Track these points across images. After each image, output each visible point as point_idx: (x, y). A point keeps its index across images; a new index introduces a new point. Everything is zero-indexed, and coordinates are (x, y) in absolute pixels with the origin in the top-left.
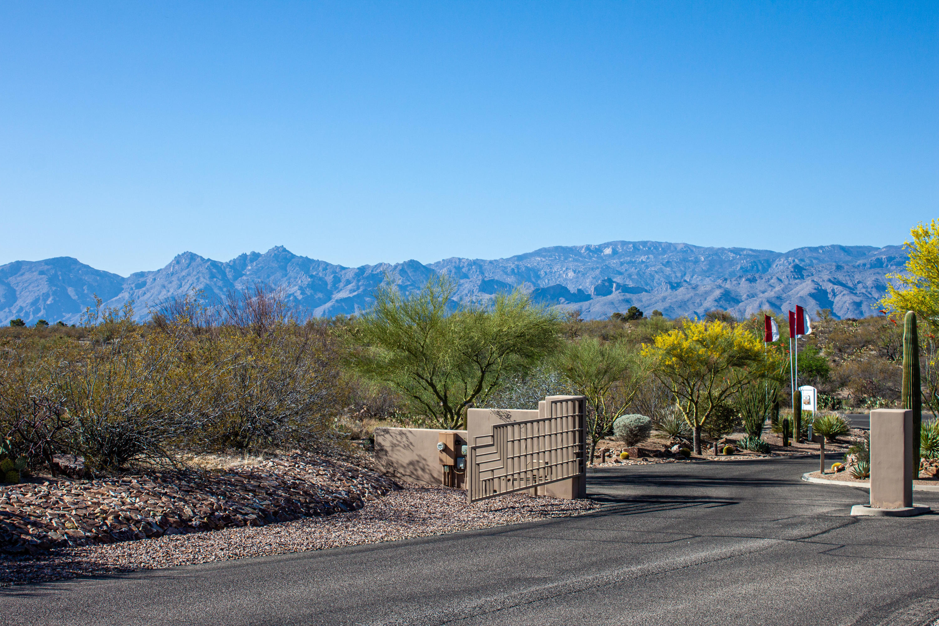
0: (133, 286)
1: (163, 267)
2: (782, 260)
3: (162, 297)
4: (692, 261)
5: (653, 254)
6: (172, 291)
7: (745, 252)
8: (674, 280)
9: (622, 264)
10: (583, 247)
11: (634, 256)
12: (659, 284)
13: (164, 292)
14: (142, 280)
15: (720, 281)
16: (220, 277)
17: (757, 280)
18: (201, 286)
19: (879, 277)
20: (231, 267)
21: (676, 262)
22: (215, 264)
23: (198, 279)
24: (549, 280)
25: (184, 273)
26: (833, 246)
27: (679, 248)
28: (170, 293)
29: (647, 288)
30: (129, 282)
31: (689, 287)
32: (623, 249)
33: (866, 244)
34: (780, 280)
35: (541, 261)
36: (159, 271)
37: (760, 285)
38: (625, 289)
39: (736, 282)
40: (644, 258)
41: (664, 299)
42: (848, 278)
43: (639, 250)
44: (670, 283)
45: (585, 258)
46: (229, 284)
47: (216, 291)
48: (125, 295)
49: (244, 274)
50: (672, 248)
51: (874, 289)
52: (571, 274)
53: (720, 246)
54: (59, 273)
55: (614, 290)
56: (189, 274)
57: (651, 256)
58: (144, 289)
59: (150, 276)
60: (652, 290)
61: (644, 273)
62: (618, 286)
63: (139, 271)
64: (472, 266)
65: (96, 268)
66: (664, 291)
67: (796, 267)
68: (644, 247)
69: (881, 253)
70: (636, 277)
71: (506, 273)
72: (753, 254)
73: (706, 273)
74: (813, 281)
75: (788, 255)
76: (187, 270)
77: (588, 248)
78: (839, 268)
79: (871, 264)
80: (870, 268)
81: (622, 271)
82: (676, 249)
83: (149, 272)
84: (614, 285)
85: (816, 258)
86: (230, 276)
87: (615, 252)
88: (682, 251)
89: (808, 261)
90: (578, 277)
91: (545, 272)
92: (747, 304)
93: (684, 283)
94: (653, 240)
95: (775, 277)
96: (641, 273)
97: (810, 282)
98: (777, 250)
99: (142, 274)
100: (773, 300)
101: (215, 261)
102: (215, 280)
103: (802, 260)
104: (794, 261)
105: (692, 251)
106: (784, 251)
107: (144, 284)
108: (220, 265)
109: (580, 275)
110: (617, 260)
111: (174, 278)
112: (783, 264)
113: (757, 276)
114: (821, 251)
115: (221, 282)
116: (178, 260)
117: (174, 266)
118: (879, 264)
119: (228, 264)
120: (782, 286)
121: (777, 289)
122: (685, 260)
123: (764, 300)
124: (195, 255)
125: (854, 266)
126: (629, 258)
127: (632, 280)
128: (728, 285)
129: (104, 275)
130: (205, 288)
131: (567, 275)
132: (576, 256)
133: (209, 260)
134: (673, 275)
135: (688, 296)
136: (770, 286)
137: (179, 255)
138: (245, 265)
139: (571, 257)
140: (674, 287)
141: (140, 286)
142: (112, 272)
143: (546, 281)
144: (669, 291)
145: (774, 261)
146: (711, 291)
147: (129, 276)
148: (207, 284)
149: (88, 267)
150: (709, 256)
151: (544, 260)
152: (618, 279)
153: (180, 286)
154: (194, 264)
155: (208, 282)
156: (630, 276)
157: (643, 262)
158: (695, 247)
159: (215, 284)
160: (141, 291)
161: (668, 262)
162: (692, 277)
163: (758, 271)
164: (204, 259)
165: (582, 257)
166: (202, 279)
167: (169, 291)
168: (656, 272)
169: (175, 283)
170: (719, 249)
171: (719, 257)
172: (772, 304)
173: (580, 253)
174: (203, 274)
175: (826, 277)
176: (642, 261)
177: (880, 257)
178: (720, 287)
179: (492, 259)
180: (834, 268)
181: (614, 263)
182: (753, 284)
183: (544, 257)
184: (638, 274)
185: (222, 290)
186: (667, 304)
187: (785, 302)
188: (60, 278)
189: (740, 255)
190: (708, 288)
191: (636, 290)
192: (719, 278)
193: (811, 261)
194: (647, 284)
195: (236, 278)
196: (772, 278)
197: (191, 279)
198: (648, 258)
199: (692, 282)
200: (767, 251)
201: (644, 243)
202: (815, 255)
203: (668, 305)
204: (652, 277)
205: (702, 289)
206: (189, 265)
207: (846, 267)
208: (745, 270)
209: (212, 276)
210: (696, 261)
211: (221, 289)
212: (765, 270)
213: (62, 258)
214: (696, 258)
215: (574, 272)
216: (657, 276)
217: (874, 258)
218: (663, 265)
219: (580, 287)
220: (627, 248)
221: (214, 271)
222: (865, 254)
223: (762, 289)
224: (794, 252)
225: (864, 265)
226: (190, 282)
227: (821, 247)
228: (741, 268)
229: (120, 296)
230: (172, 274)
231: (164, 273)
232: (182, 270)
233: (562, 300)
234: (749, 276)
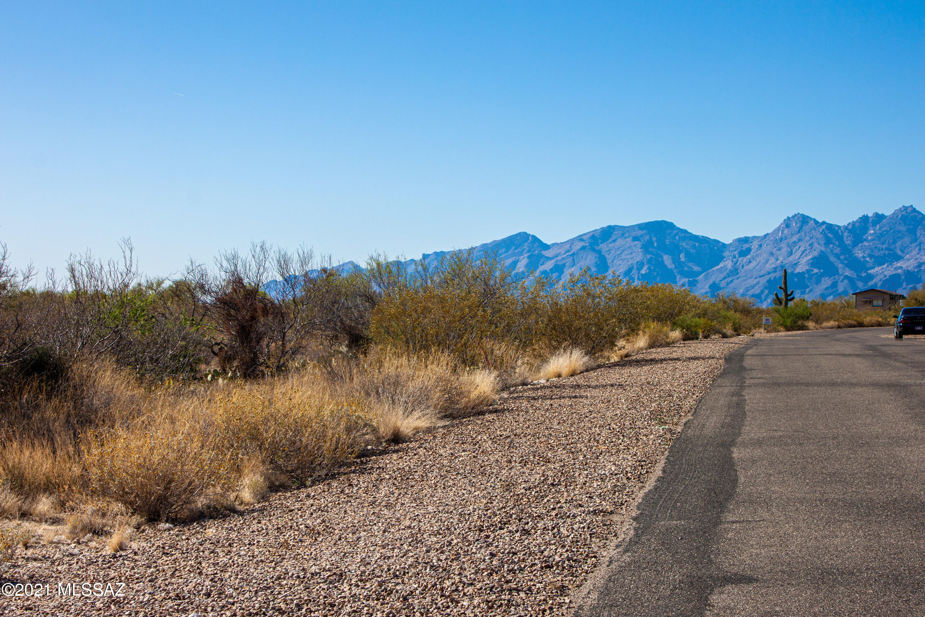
0: (736, 253)
1: (770, 231)
3: (769, 266)
6: (781, 259)
13: (772, 260)
14: (746, 246)
16: (837, 243)
18: (815, 254)
20: (850, 231)
22: (830, 227)
23: (811, 245)
25: (794, 239)
28: (779, 262)
30: (731, 249)
36: (765, 236)
46: (846, 250)
47: (832, 259)
48: (728, 264)
49: (865, 240)
54: (654, 239)
56: (800, 240)
58: (749, 256)
59: (755, 242)
63: (742, 236)
65: (694, 233)
76: (798, 235)
83: (754, 238)
86: (848, 241)
99: (746, 240)
101: (830, 224)
102: (831, 246)
107: (749, 250)
108: (836, 228)
111: (783, 245)
115: (838, 249)
116: (787, 223)
117: (783, 231)
119: (846, 228)
124: (808, 217)
129: (704, 240)
130: (820, 255)
133: (824, 223)
137: (788, 218)
138: (865, 229)
141: (744, 253)
142: (712, 237)
147: (731, 241)
148: (822, 251)
149: (685, 231)
153: (791, 254)
154: (806, 228)
155: (823, 249)
159: (832, 251)
160: (745, 259)
164: (818, 222)
166: (816, 245)
167: (777, 259)
169: (785, 249)
174: (817, 239)
185: (839, 259)
188: (655, 245)
195: (855, 244)
197: (803, 245)
206: (800, 229)
209: (828, 242)
211: (837, 256)
213: (657, 222)
221: (830, 235)
226: (802, 249)
229: (721, 265)
230: (781, 240)
231: (772, 238)
232: (792, 235)
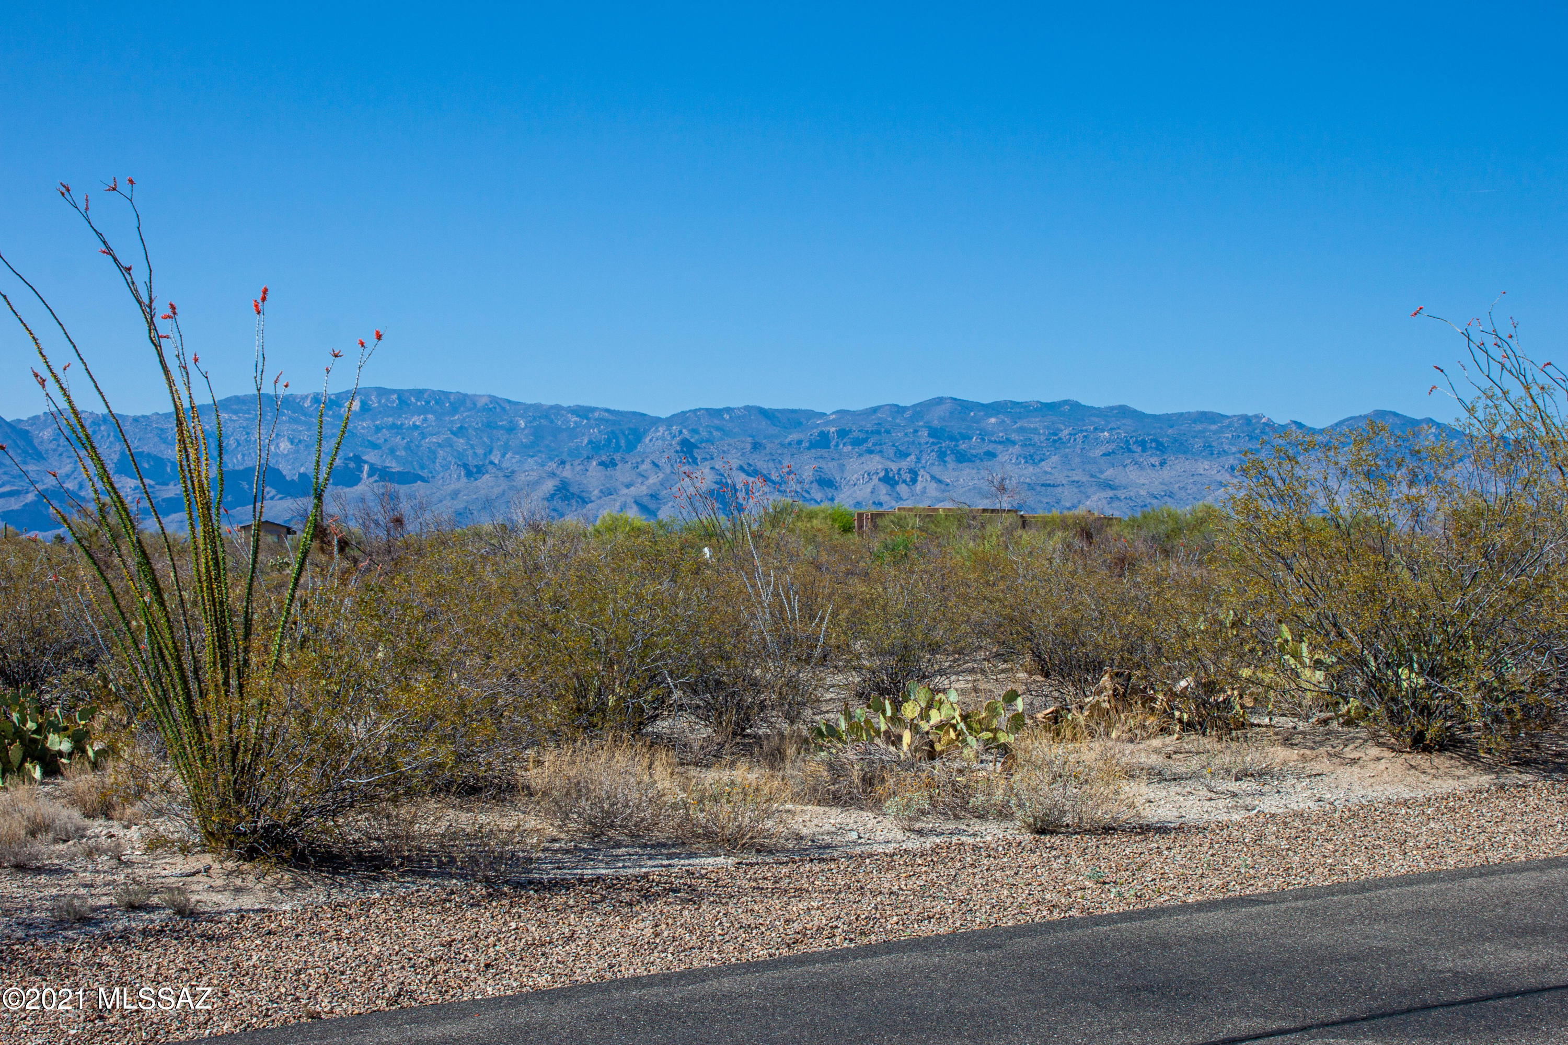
2: (661, 429)
4: (502, 427)
5: (434, 412)
7: (596, 414)
8: (472, 462)
9: (378, 429)
10: (307, 397)
11: (400, 416)
12: (446, 467)
15: (552, 466)
17: (616, 465)
19: (823, 465)
21: (476, 430)
24: (243, 455)
26: (747, 408)
27: (481, 403)
29: (424, 473)
31: (500, 474)
32: (379, 402)
33: (804, 407)
34: (655, 464)
35: (231, 420)
37: (622, 473)
38: (383, 474)
39: (579, 468)
40: (417, 420)
41: (455, 494)
42: (771, 465)
43: (408, 405)
44: (465, 466)
45: (311, 416)
50: (469, 404)
51: (815, 485)
52: (285, 446)
53: (553, 403)
55: (365, 475)
57: (430, 416)
60: (433, 477)
61: (418, 446)
62: (373, 471)
64: (99, 425)
66: (456, 481)
67: (685, 443)
68: (417, 400)
69: (828, 423)
70: (403, 453)
71: (165, 441)
72: (611, 417)
73: (528, 450)
74: (712, 468)
75: (669, 421)
77: (316, 399)
78: (756, 446)
79: (810, 442)
80: (809, 448)
81: (378, 441)
82: (475, 405)
84: (366, 467)
85: (718, 429)
87: (365, 407)
88: (486, 409)
89: (705, 434)
90: (297, 452)
91: (237, 441)
92: (600, 507)
93: (490, 467)
94: (436, 388)
95: (648, 461)
96: (413, 446)
97: (707, 470)
98: (652, 413)
100: (645, 501)
103: (694, 431)
104: (681, 432)
105: (503, 409)
106: (663, 416)
109: (302, 447)
110: (370, 422)
112: (663, 438)
113: (617, 457)
114: (727, 416)
118: (823, 441)
120: (661, 476)
121: (651, 481)
122: (490, 426)
123: (630, 501)
125: (782, 445)
126: (390, 419)
127: (398, 459)
128: (567, 473)
131: (277, 446)
132: (294, 412)
134: (470, 452)
135: (497, 491)
136: (641, 475)
139: (284, 415)
140: (473, 472)
143: (240, 457)
144: (464, 479)
145: (646, 432)
146: (537, 483)
150: (534, 419)
151: (234, 417)
152: (371, 457)
156: (392, 451)
157: (415, 427)
158: (509, 401)
161: (461, 428)
162: (503, 456)
163: (618, 448)
165: (305, 415)
168: (439, 445)
170: (552, 407)
171: (552, 421)
172: (643, 508)
173: (302, 407)
175: (735, 463)
176: (414, 425)
177: (825, 429)
178: (553, 475)
179: (139, 414)
180: (749, 447)
181: (363, 428)
182: (610, 471)
183: (236, 412)
184: (408, 448)
186: (459, 505)
187: (665, 504)
189: (588, 419)
190: (534, 476)
191: (406, 478)
192: (551, 459)
193: (711, 433)
194: (422, 467)
196: (643, 461)
198: (425, 420)
199: (504, 465)
200: (634, 413)
201: (419, 393)
202: (717, 422)
203: (462, 506)
204: (433, 454)
205: (521, 478)
207: (769, 446)
208: (595, 446)
210: (512, 429)
212: (631, 447)
214: (511, 422)
215: (292, 442)
216: (441, 453)
217: (816, 431)
218: (452, 433)
219: (302, 470)
220: (388, 400)
222: (800, 424)
223: (627, 480)
224: (681, 418)
225: (799, 442)
227: (728, 410)
228: (590, 442)
233: (270, 491)
234: (604, 458)
